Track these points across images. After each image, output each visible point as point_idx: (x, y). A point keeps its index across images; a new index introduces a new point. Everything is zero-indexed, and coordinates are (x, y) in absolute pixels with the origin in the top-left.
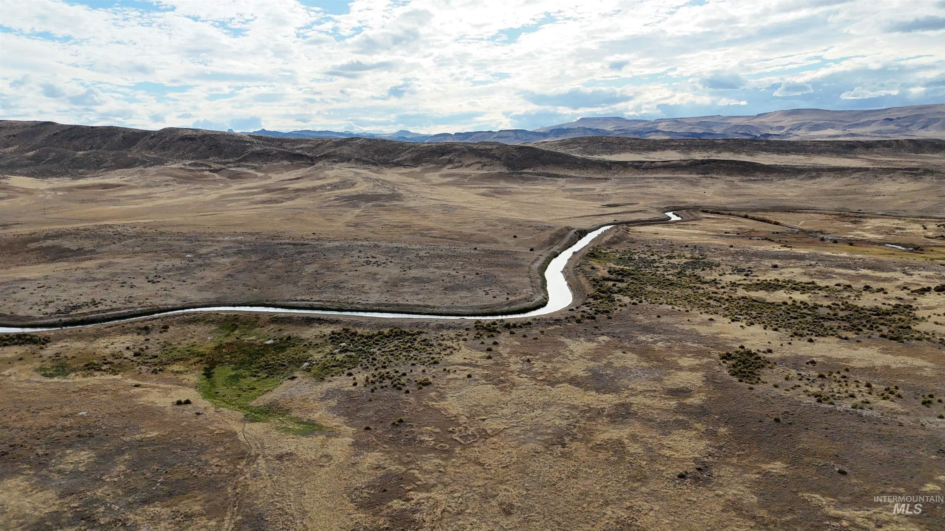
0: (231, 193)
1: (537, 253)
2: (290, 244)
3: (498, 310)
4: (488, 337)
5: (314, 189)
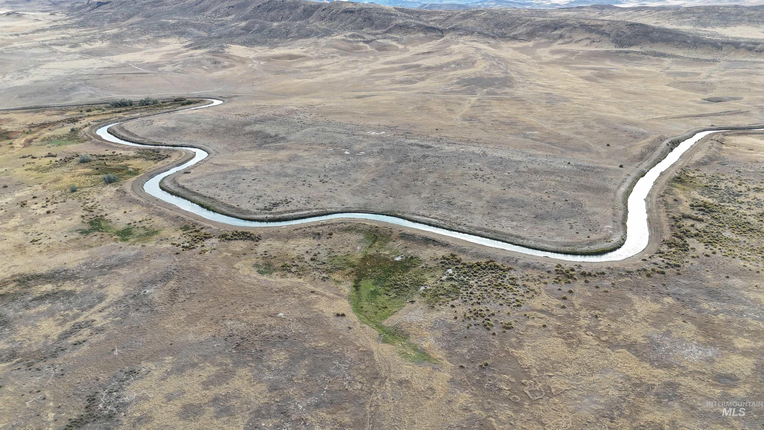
0: (378, 67)
1: (626, 171)
2: (418, 145)
3: (578, 250)
4: (566, 283)
5: (440, 67)
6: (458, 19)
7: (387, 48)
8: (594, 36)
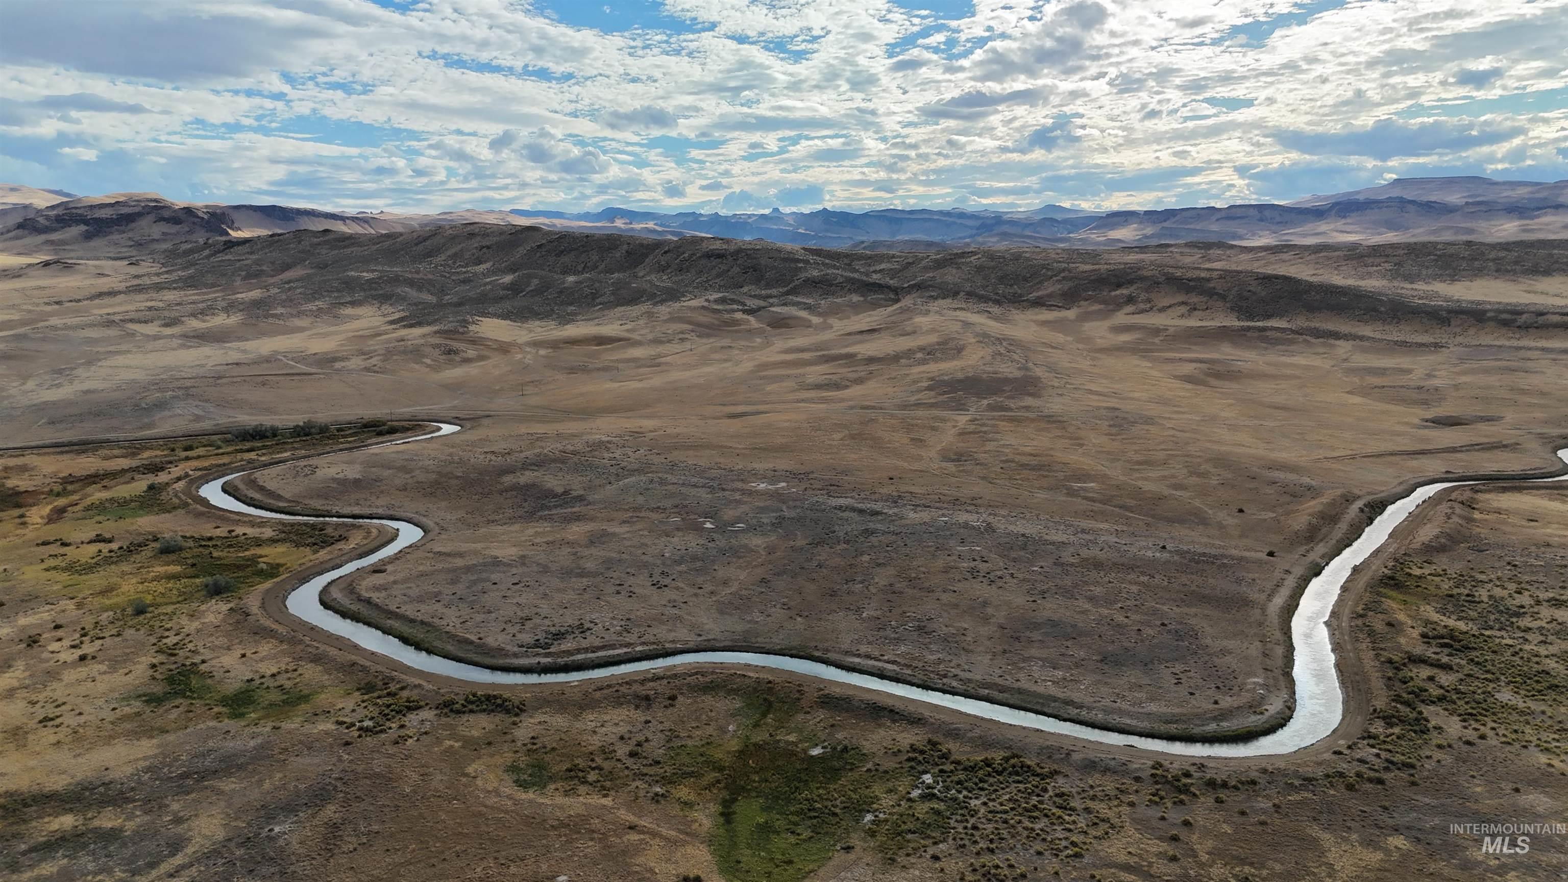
0: (772, 359)
1: (1281, 563)
2: (853, 509)
3: (1197, 730)
4: (1175, 803)
5: (896, 358)
6: (926, 269)
7: (789, 321)
8: (1194, 299)
